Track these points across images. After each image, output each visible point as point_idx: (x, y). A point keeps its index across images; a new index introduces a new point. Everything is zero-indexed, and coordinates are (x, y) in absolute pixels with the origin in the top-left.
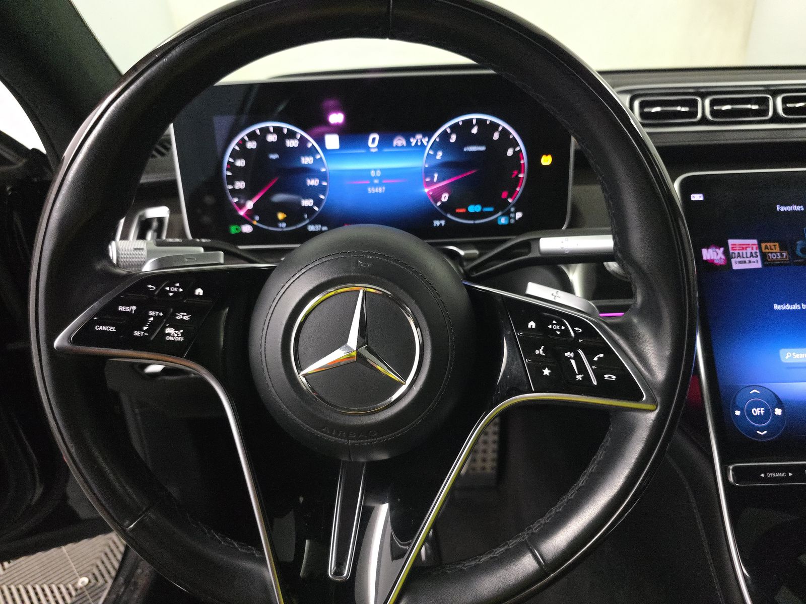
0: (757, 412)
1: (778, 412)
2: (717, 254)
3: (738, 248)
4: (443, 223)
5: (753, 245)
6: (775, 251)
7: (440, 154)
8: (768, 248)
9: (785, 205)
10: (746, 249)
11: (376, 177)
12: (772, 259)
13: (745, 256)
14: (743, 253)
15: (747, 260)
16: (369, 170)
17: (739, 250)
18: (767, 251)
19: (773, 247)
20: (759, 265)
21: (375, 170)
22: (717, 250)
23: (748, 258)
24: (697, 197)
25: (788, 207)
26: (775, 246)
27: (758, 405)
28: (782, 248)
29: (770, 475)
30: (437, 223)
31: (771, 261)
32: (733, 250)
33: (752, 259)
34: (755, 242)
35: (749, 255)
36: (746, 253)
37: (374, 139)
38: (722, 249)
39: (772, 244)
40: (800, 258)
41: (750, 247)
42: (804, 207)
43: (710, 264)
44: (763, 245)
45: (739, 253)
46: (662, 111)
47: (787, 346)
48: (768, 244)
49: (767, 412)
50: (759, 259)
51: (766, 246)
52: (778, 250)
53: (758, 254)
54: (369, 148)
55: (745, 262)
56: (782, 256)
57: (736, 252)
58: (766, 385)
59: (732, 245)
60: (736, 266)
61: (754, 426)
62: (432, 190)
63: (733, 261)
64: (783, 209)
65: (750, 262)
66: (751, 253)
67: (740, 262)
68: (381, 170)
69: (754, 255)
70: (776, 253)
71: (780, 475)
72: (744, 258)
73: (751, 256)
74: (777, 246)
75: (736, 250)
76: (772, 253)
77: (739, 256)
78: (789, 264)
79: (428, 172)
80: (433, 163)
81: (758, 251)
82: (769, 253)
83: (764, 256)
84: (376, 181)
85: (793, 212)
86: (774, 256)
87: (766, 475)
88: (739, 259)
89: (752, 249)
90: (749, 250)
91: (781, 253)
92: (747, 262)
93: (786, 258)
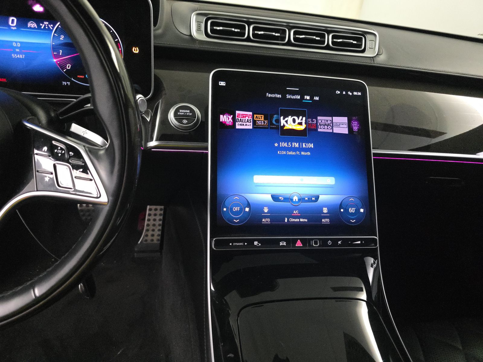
0: (236, 209)
1: (247, 209)
2: (229, 119)
3: (241, 116)
4: (69, 83)
5: (249, 115)
6: (261, 119)
7: (62, 37)
8: (257, 118)
9: (271, 94)
10: (245, 118)
11: (17, 48)
12: (259, 124)
13: (244, 121)
14: (243, 119)
15: (245, 124)
16: (12, 42)
17: (241, 117)
18: (257, 119)
19: (260, 118)
20: (251, 127)
21: (16, 42)
22: (229, 116)
23: (245, 122)
24: (222, 84)
25: (273, 95)
26: (261, 117)
27: (237, 205)
28: (265, 118)
29: (234, 244)
30: (64, 83)
31: (259, 125)
32: (238, 117)
33: (248, 124)
34: (251, 113)
35: (246, 121)
36: (245, 119)
37: (13, 20)
38: (232, 116)
39: (260, 116)
40: (274, 125)
41: (248, 116)
42: (281, 96)
43: (223, 124)
44: (255, 116)
45: (241, 119)
46: (223, 29)
47: (258, 174)
48: (258, 116)
49: (241, 209)
50: (251, 123)
51: (257, 116)
52: (263, 119)
53: (251, 121)
54: (10, 26)
55: (243, 125)
56: (264, 123)
57: (239, 119)
58: (243, 195)
59: (238, 114)
60: (238, 127)
61: (232, 217)
62: (59, 61)
63: (237, 123)
64: (270, 95)
65: (246, 125)
66: (248, 120)
67: (240, 125)
68: (21, 43)
69: (249, 121)
70: (261, 121)
71: (241, 244)
72: (243, 122)
73: (247, 122)
74: (263, 118)
75: (240, 117)
76: (259, 121)
77: (241, 121)
78: (267, 128)
79: (55, 48)
80: (58, 42)
81: (252, 119)
82: (257, 120)
83: (254, 122)
84: (17, 50)
85: (275, 98)
86: (260, 123)
87: (232, 244)
88: (240, 123)
89: (249, 118)
90: (247, 118)
91: (264, 121)
92: (245, 125)
93: (266, 124)
